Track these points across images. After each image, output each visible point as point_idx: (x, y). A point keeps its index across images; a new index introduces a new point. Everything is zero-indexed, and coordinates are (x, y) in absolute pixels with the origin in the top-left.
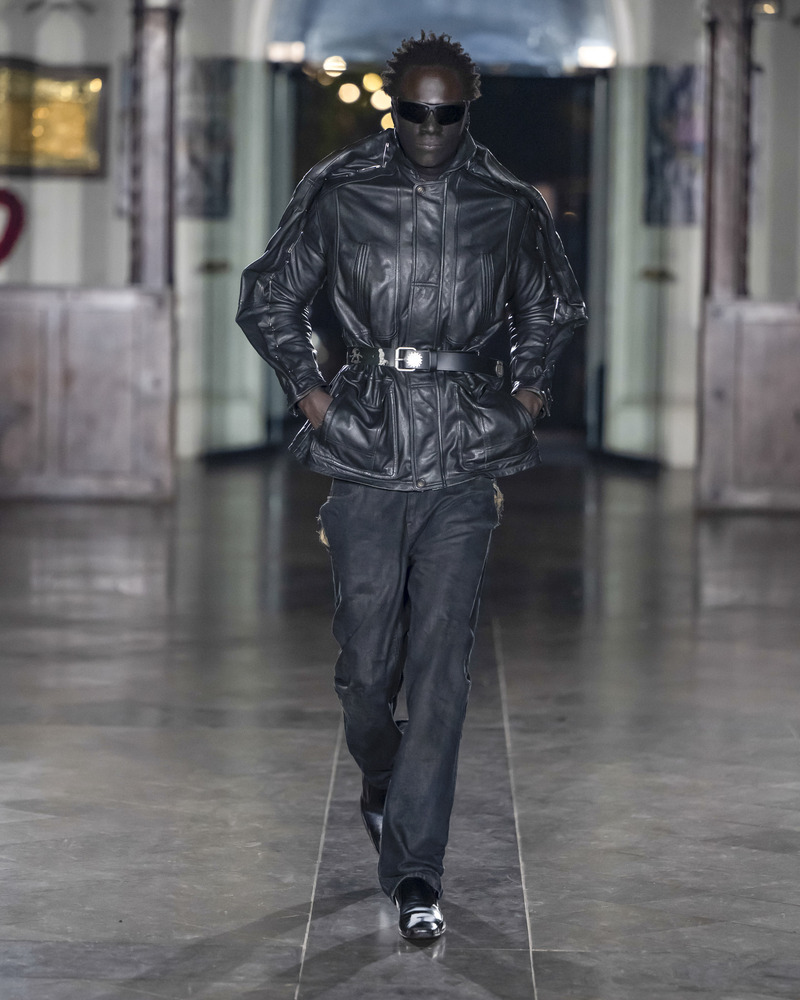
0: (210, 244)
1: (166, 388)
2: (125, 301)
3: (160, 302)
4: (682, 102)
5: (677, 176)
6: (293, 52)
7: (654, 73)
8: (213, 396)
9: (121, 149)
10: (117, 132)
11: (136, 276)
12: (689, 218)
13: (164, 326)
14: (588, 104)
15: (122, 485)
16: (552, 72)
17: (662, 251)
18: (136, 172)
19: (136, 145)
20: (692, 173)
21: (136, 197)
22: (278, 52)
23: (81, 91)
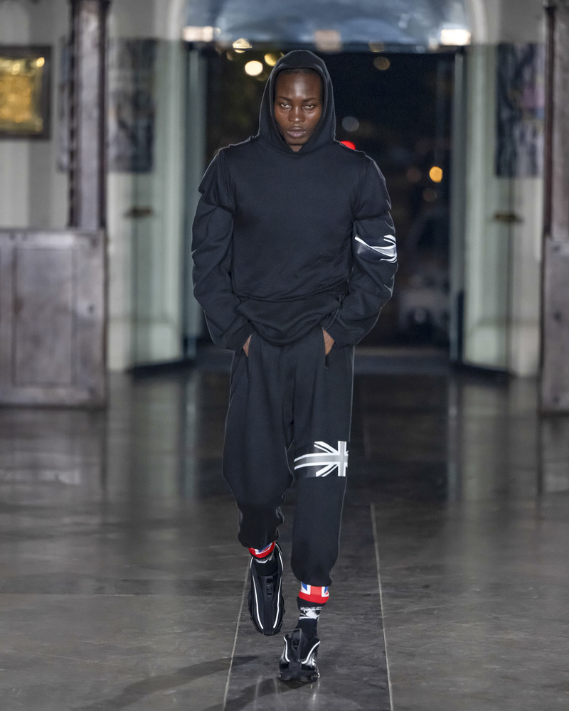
0: (136, 193)
1: (99, 313)
2: (65, 241)
3: (94, 243)
4: (527, 74)
5: (522, 136)
6: (206, 34)
7: (503, 49)
8: (139, 320)
9: (62, 115)
10: (58, 100)
11: (74, 220)
12: (533, 171)
13: (97, 262)
14: (449, 76)
15: (63, 394)
16: (420, 50)
17: (510, 198)
18: (73, 134)
19: (73, 111)
20: (535, 134)
21: (73, 154)
22: (192, 35)
23: (28, 67)
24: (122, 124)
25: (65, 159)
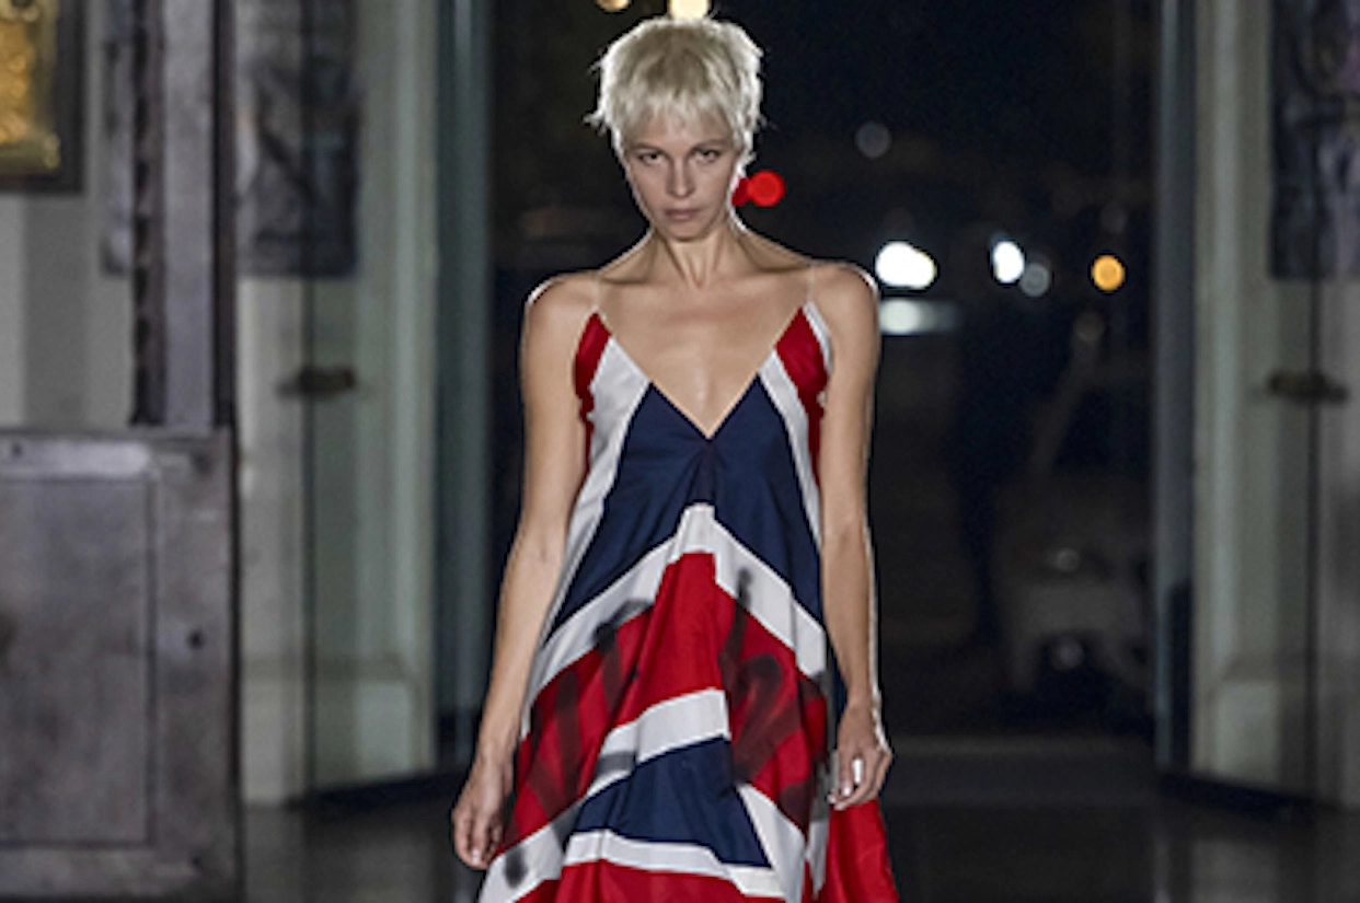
0: (310, 331)
1: (218, 651)
2: (129, 459)
3: (202, 464)
5: (1343, 166)
8: (322, 668)
9: (111, 123)
11: (147, 407)
13: (212, 515)
18: (145, 174)
19: (145, 115)
21: (145, 229)
24: (270, 146)
25: (123, 243)
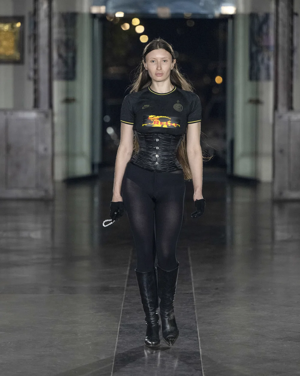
0: (67, 91)
1: (50, 152)
2: (33, 115)
3: (47, 116)
4: (265, 28)
5: (263, 60)
6: (102, 10)
7: (253, 16)
8: (70, 155)
9: (30, 51)
10: (28, 44)
11: (36, 105)
12: (268, 78)
13: (48, 126)
14: (225, 30)
15: (32, 193)
16: (210, 17)
17: (257, 91)
18: (36, 61)
19: (36, 50)
20: (269, 59)
21: (36, 71)
22: (95, 10)
23: (12, 27)
24: (60, 56)
25: (32, 74)
